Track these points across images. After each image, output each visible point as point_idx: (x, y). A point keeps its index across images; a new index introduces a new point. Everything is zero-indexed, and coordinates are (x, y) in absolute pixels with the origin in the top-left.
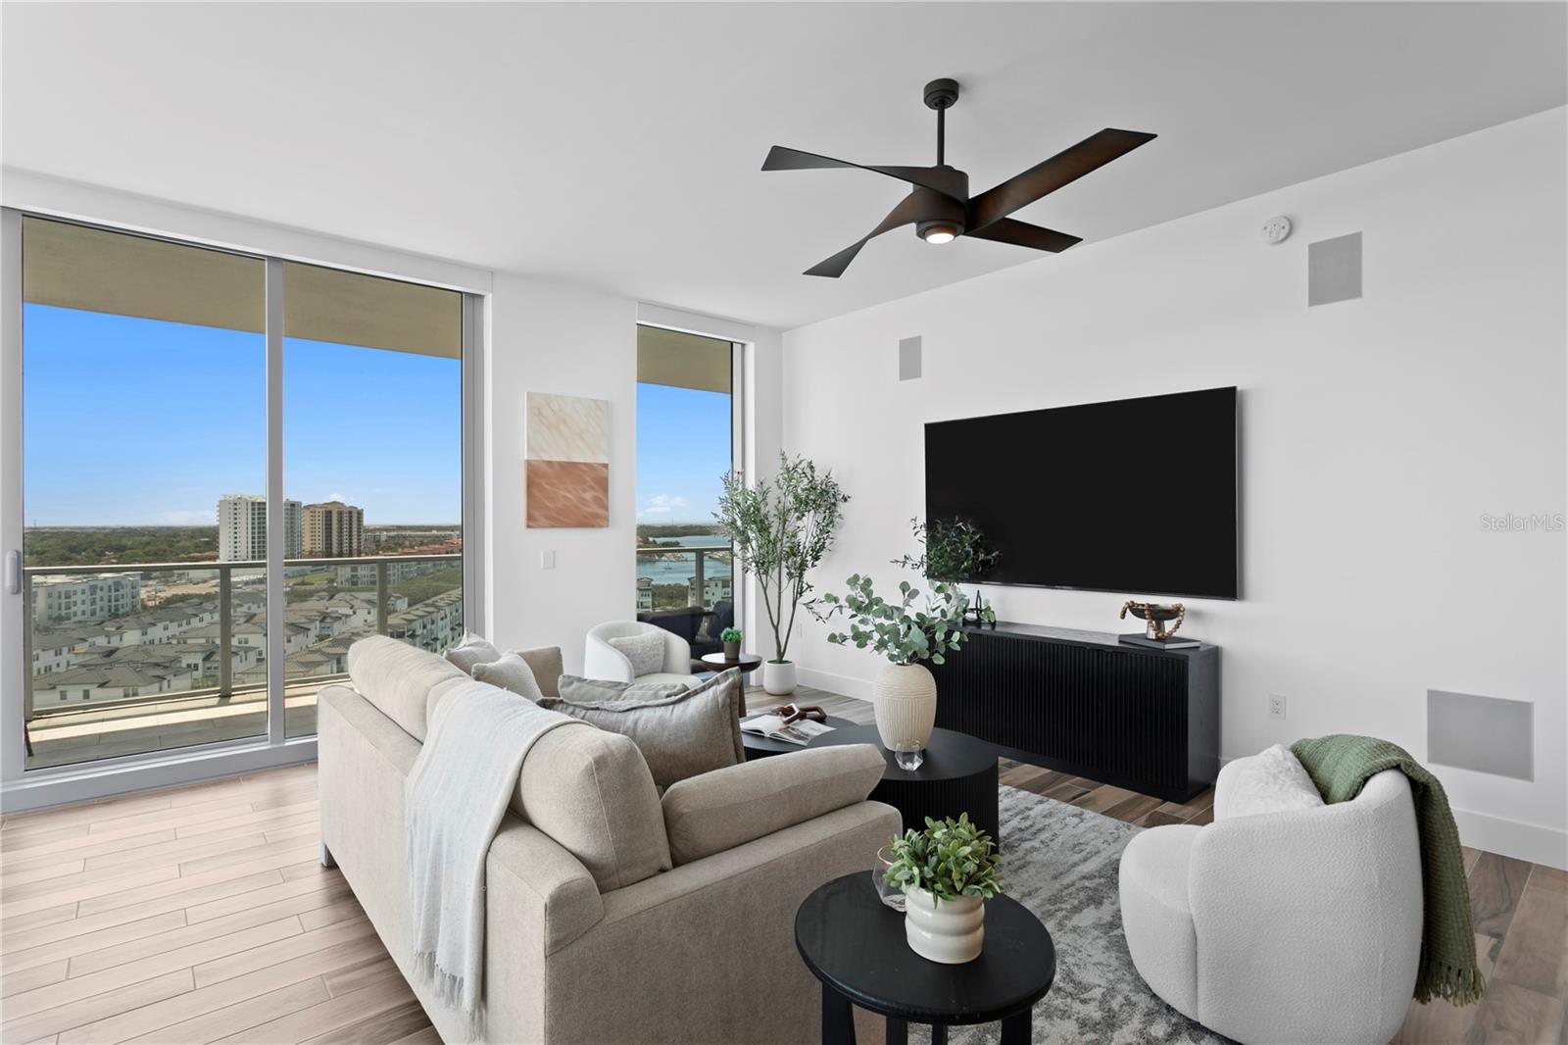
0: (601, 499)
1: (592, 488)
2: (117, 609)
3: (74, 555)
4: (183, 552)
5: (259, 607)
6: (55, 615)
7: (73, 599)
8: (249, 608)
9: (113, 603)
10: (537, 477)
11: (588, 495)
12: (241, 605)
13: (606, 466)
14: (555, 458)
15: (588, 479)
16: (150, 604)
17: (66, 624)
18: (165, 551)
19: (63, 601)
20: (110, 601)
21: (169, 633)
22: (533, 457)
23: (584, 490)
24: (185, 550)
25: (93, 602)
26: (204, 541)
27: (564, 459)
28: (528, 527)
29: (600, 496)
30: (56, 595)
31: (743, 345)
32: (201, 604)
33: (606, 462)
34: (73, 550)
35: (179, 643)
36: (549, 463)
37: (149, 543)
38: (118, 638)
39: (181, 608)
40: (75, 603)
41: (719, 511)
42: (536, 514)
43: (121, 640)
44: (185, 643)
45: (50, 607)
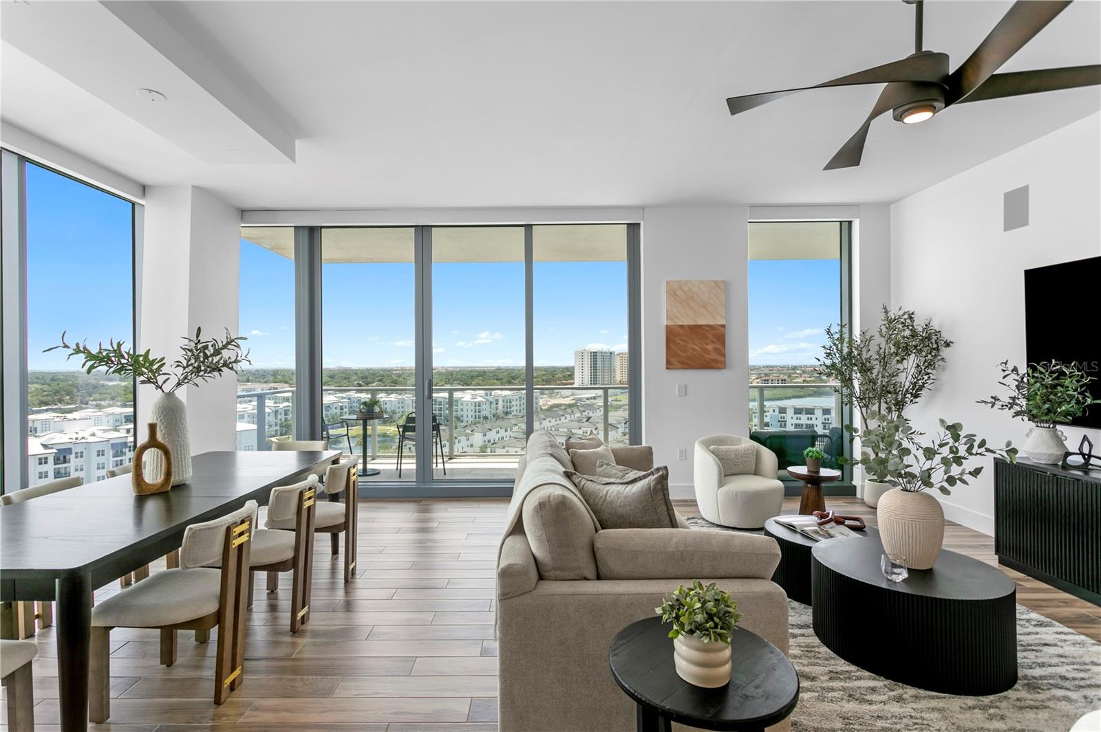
0: (719, 349)
1: (713, 342)
5: (593, 413)
6: (506, 411)
8: (588, 413)
10: (673, 335)
11: (710, 347)
13: (723, 326)
14: (686, 322)
15: (710, 335)
16: (544, 408)
18: (550, 379)
19: (508, 404)
21: (551, 424)
22: (670, 323)
23: (707, 344)
24: (559, 379)
25: (520, 406)
26: (567, 374)
27: (692, 323)
28: (667, 368)
29: (719, 347)
30: (505, 401)
31: (850, 223)
32: (565, 409)
33: (724, 323)
36: (682, 326)
37: (544, 375)
39: (557, 411)
41: (822, 355)
42: (673, 360)
44: (558, 430)
45: (504, 407)
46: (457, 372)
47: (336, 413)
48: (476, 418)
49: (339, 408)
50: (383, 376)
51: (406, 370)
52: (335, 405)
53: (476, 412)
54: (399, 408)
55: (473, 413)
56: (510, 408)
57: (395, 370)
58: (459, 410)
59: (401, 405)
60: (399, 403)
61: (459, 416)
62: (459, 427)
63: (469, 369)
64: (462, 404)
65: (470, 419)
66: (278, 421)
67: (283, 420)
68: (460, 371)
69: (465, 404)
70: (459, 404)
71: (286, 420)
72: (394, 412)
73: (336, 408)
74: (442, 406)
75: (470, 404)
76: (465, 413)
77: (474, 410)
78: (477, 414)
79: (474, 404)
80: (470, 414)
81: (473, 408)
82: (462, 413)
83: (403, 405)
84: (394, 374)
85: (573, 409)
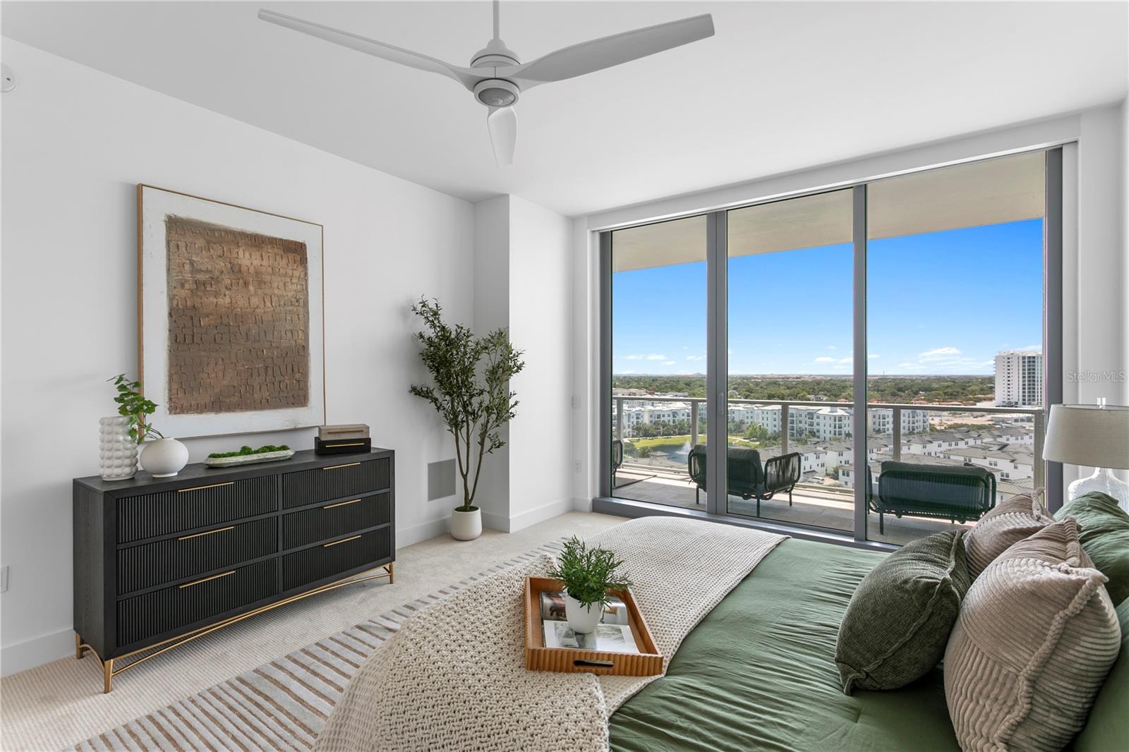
2: (913, 430)
3: (900, 393)
4: (971, 394)
5: (1017, 439)
6: (877, 429)
7: (887, 420)
8: (1008, 440)
9: (911, 425)
12: (1000, 436)
16: (938, 428)
17: (880, 436)
18: (958, 392)
19: (881, 420)
20: (909, 423)
21: (939, 450)
24: (973, 392)
26: (985, 386)
30: (877, 417)
32: (968, 431)
34: (900, 390)
35: (945, 457)
37: (948, 387)
38: (907, 447)
39: (952, 433)
40: (888, 423)
43: (909, 449)
44: (949, 458)
45: (874, 423)
46: (826, 382)
47: (683, 420)
48: (835, 434)
49: (686, 415)
50: (739, 384)
51: (766, 378)
52: (682, 412)
53: (835, 427)
54: (748, 418)
55: (832, 429)
56: (884, 425)
57: (754, 378)
58: (815, 424)
59: (750, 415)
60: (747, 413)
61: (815, 431)
62: (809, 443)
63: (843, 378)
64: (818, 417)
65: (828, 436)
66: (630, 423)
67: (635, 423)
68: (831, 380)
69: (821, 417)
70: (815, 417)
71: (637, 423)
72: (742, 422)
73: (683, 415)
74: (795, 419)
75: (827, 418)
76: (822, 428)
77: (833, 426)
78: (837, 430)
79: (833, 419)
80: (828, 429)
81: (832, 422)
82: (818, 427)
83: (752, 415)
84: (752, 383)
85: (980, 432)
